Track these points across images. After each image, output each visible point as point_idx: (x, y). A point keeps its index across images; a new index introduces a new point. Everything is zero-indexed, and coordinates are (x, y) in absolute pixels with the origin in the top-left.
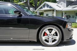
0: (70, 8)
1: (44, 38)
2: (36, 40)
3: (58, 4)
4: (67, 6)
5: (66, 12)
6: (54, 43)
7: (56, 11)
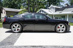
0: (58, 13)
1: (58, 29)
2: (54, 30)
3: (49, 10)
4: (56, 11)
5: (55, 15)
6: (63, 31)
7: (49, 14)
